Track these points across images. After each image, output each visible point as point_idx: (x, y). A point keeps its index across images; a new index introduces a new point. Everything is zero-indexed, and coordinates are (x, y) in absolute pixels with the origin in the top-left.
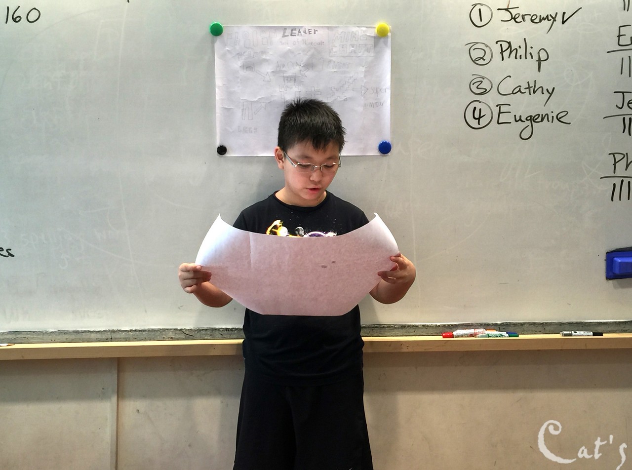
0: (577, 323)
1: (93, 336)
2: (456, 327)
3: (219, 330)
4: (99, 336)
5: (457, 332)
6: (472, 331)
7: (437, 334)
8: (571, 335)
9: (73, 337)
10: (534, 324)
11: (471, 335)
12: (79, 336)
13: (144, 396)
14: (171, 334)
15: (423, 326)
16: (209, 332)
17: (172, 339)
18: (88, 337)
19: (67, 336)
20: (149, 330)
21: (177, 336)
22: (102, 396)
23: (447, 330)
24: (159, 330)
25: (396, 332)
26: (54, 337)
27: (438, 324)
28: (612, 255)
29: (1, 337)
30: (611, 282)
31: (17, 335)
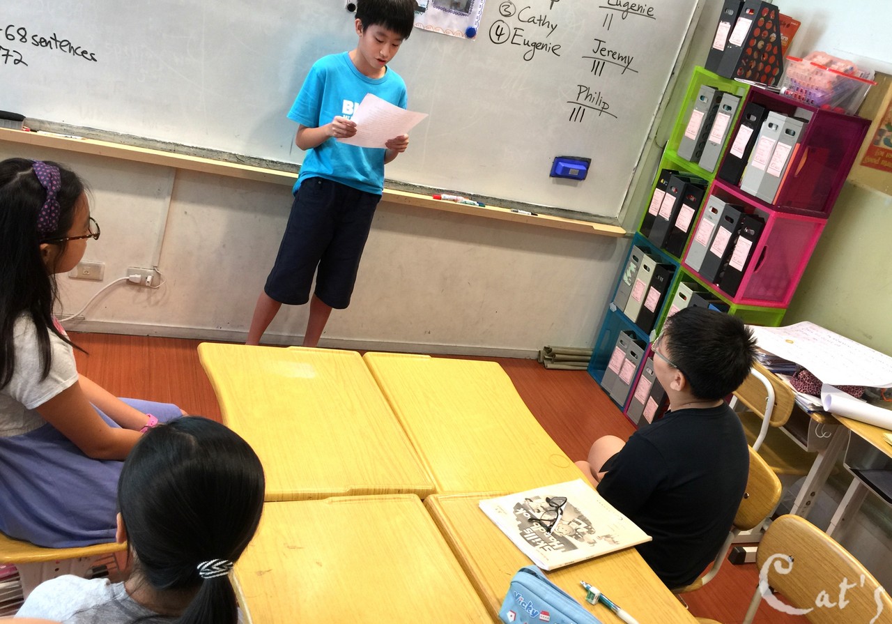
0: (522, 203)
1: (158, 145)
2: (443, 191)
3: (266, 160)
4: (163, 146)
5: (443, 196)
6: (455, 197)
7: (428, 195)
8: (517, 212)
9: (141, 142)
10: (495, 199)
11: (454, 200)
12: (146, 143)
13: (193, 202)
14: (226, 157)
15: (420, 186)
16: (257, 161)
17: (226, 160)
18: (154, 145)
19: (136, 141)
20: (208, 150)
21: (231, 159)
22: (158, 195)
23: (437, 193)
24: (216, 151)
25: (400, 187)
26: (124, 140)
27: (431, 187)
28: (558, 160)
29: (75, 130)
30: (552, 178)
31: (89, 132)
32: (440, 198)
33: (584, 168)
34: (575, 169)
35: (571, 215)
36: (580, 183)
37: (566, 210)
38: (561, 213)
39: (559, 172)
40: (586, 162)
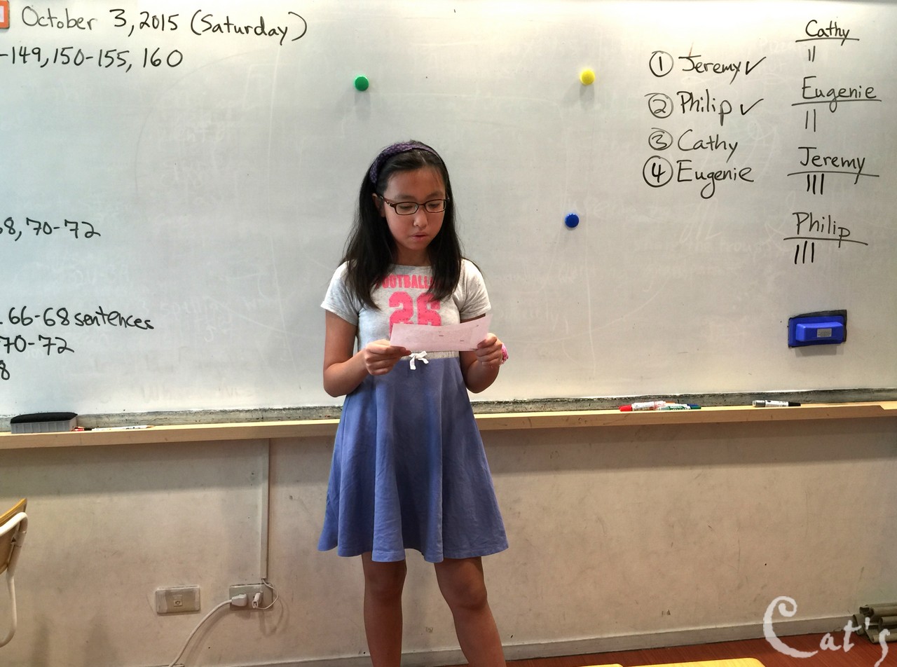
1: (242, 415)
2: (634, 400)
4: (248, 415)
7: (613, 408)
10: (714, 395)
11: (651, 408)
12: (226, 416)
13: (297, 482)
14: (328, 412)
15: (599, 399)
17: (329, 417)
18: (237, 416)
19: (213, 416)
20: (304, 408)
21: (335, 415)
22: (252, 481)
23: (625, 403)
24: (315, 408)
25: (570, 406)
26: (198, 417)
27: (614, 397)
28: (795, 321)
29: (139, 418)
30: (793, 349)
31: (157, 416)
32: (631, 409)
33: (840, 325)
34: (824, 330)
35: (840, 397)
36: (839, 347)
37: (830, 391)
38: (823, 397)
39: (801, 337)
40: (841, 316)
